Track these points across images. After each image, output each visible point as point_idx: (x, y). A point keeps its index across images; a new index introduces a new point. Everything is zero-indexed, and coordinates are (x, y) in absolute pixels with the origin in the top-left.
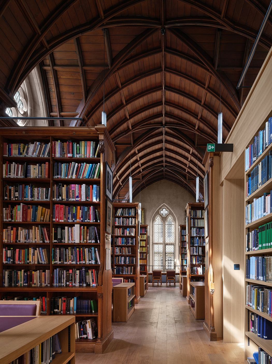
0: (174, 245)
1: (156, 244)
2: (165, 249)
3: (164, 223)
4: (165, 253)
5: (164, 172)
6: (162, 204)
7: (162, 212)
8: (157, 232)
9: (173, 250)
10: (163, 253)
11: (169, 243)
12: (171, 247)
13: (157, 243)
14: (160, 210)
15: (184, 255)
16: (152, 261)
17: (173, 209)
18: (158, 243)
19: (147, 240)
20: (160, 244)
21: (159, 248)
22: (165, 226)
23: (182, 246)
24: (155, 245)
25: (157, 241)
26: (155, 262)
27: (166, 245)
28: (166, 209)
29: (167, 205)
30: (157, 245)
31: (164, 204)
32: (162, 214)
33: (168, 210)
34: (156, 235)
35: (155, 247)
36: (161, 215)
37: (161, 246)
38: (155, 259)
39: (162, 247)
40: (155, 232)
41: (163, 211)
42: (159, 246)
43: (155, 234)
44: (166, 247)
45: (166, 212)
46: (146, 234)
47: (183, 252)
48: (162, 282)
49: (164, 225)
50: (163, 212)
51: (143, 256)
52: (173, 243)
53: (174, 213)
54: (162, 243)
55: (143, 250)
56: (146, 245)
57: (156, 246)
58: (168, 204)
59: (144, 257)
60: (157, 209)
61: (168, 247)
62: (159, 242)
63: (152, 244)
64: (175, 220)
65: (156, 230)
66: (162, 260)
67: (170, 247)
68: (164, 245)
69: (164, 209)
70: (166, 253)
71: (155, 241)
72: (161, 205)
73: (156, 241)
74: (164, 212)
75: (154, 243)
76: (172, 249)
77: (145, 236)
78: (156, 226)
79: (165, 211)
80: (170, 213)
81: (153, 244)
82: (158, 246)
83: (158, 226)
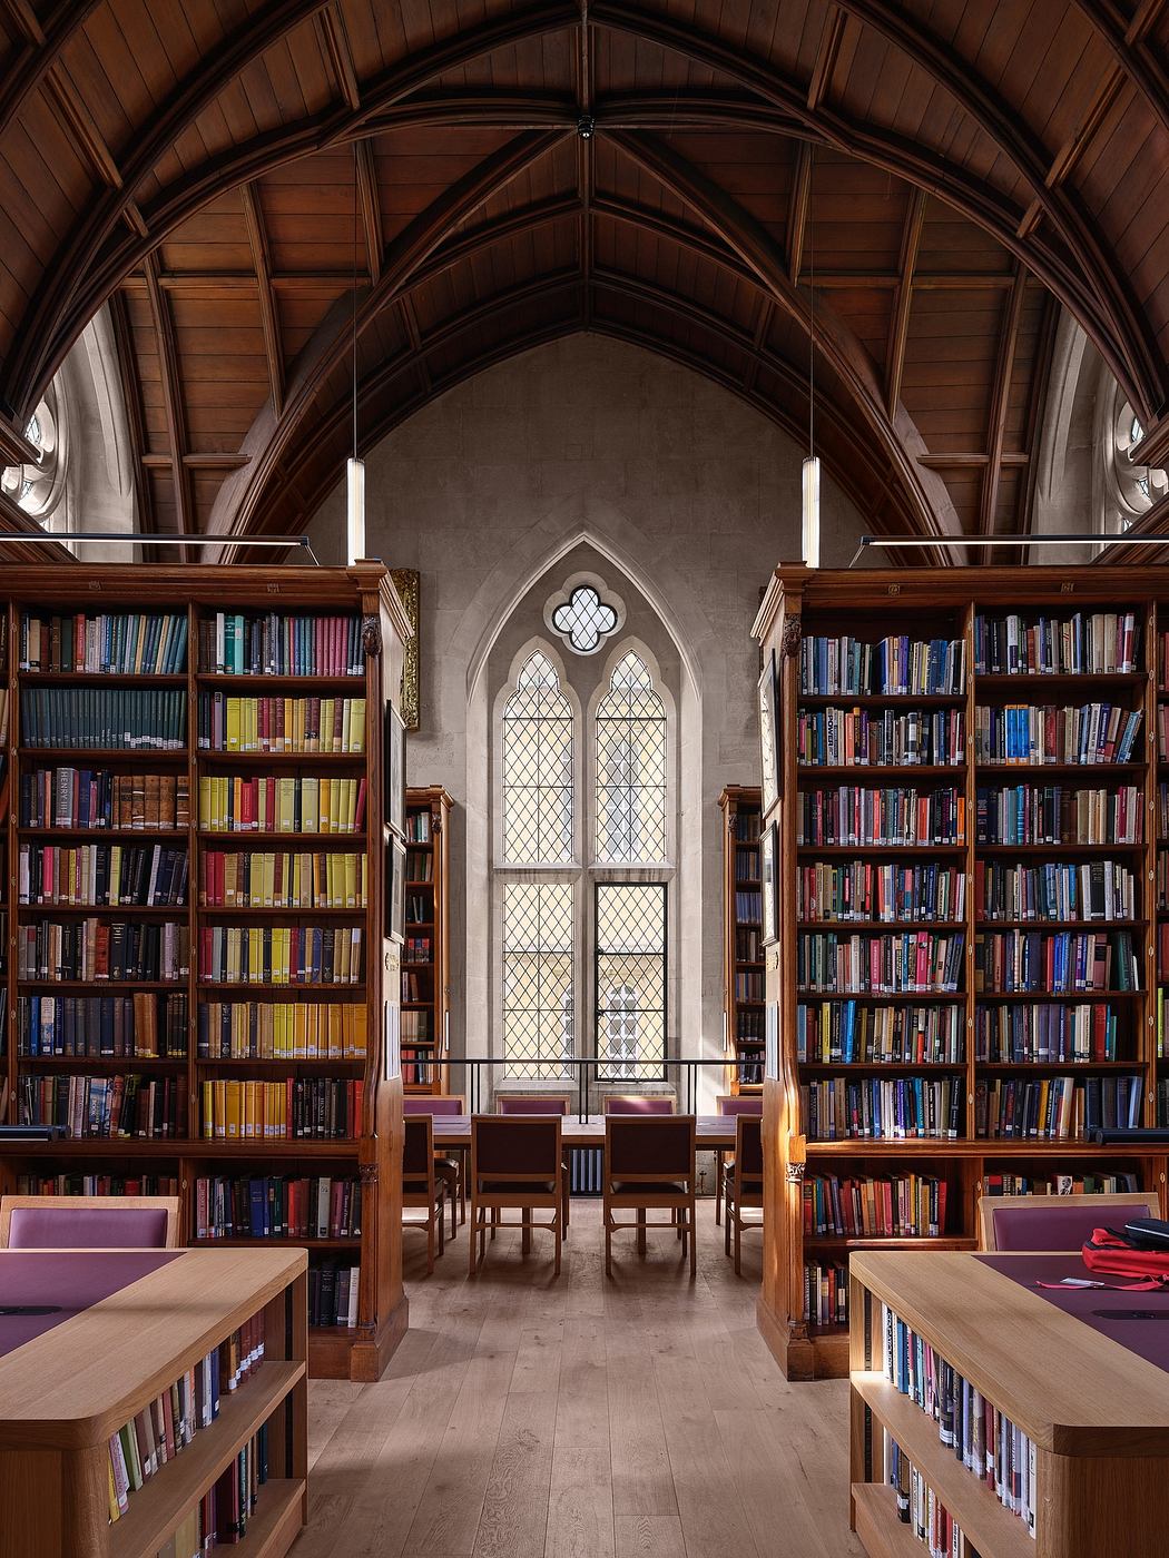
0: (665, 885)
1: (523, 874)
2: (588, 920)
3: (585, 703)
4: (590, 953)
5: (579, 205)
6: (570, 535)
7: (566, 619)
8: (525, 778)
9: (658, 924)
10: (578, 955)
11: (629, 871)
12: (644, 904)
13: (526, 871)
14: (551, 603)
15: (829, 949)
16: (485, 1012)
17: (655, 578)
18: (535, 871)
19: (372, 765)
20: (556, 874)
21: (545, 913)
22: (594, 728)
23: (810, 830)
24: (512, 887)
25: (525, 855)
26: (511, 1020)
27: (597, 885)
28: (603, 588)
29: (611, 547)
30: (525, 887)
31: (584, 537)
32: (570, 633)
33: (618, 602)
34: (519, 806)
35: (511, 903)
36: (556, 643)
37: (559, 893)
38: (511, 1001)
39: (566, 903)
40: (511, 778)
41: (578, 608)
42: (545, 893)
43: (511, 796)
44: (603, 904)
45: (598, 619)
46: (355, 689)
47: (820, 904)
48: (574, 1194)
49: (584, 718)
50: (572, 618)
51: (326, 958)
52: (660, 871)
53: (671, 615)
54: (570, 871)
55: (324, 890)
56: (363, 828)
57: (518, 893)
58: (619, 540)
59: (345, 972)
60: (523, 578)
61: (618, 904)
62: (545, 864)
63: (490, 880)
64: (671, 678)
65: (518, 767)
66: (569, 1009)
67: (631, 904)
68: (584, 882)
69: (585, 596)
70: (598, 952)
71: (511, 855)
72: (556, 545)
73: (516, 855)
74: (585, 619)
75: (505, 871)
76: (650, 914)
77: (354, 709)
78: (518, 728)
79: (592, 608)
80: (639, 625)
81: (496, 875)
82: (532, 893)
83: (532, 728)
